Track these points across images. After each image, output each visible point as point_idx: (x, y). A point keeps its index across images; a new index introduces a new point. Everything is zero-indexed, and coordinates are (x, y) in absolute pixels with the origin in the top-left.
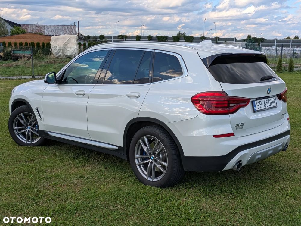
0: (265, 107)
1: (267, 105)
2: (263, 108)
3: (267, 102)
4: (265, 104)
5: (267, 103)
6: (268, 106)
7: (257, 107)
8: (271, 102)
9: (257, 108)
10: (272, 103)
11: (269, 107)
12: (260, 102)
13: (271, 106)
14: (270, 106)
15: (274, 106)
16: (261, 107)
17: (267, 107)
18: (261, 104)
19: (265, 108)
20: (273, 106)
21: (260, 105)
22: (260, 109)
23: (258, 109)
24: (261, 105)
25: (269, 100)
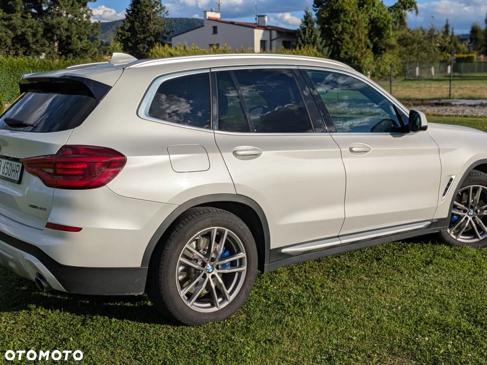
0: (3, 173)
1: (6, 171)
3: (8, 166)
4: (4, 169)
5: (7, 168)
8: (13, 171)
10: (13, 173)
11: (7, 176)
12: (0, 163)
14: (9, 175)
15: (14, 179)
17: (4, 175)
19: (2, 175)
20: (12, 178)
25: (11, 164)
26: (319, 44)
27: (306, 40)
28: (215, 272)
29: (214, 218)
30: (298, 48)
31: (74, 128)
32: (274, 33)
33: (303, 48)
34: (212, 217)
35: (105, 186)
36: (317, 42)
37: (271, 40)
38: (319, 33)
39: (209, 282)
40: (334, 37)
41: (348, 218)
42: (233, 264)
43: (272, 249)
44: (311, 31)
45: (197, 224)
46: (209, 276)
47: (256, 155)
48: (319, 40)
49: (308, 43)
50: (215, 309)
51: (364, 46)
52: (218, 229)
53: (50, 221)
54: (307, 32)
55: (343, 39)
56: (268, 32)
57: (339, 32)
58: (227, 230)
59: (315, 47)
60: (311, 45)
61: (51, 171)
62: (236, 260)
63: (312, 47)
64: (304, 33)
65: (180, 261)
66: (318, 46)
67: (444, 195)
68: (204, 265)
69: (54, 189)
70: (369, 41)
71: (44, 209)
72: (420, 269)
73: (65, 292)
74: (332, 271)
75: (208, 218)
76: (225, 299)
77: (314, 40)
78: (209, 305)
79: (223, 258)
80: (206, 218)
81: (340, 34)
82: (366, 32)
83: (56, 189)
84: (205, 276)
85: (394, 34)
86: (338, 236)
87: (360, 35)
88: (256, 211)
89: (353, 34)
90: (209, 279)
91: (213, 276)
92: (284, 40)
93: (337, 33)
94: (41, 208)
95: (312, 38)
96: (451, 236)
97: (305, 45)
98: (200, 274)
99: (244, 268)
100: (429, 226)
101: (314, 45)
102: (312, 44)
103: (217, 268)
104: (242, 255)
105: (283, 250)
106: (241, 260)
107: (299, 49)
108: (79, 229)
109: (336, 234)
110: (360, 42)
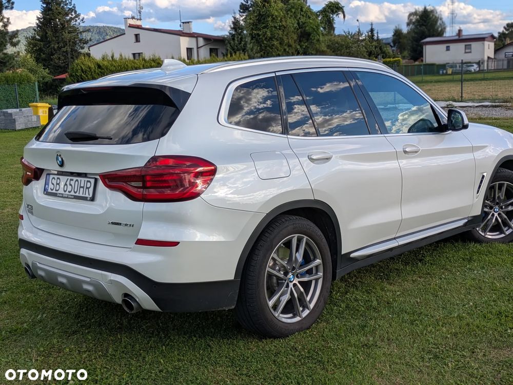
0: (65, 191)
1: (69, 188)
2: (61, 191)
3: (72, 183)
4: (66, 186)
5: (71, 185)
6: (69, 192)
7: (51, 186)
8: (81, 187)
9: (49, 188)
10: (82, 189)
11: (72, 193)
12: (58, 180)
13: (77, 194)
14: (75, 193)
15: (84, 195)
16: (57, 189)
17: (67, 193)
18: (59, 184)
19: (64, 193)
20: (81, 195)
21: (57, 184)
22: (54, 191)
23: (52, 190)
24: (58, 186)
25: (77, 180)
26: (250, 51)
27: (235, 47)
28: (296, 281)
29: (295, 225)
30: (229, 55)
31: (159, 138)
32: (201, 41)
33: (235, 55)
34: (294, 224)
35: (199, 197)
36: (248, 48)
37: (198, 48)
38: (248, 39)
39: (292, 292)
40: (264, 44)
41: (404, 219)
42: (309, 272)
43: (343, 254)
44: (240, 37)
45: (281, 233)
46: (291, 285)
47: (327, 159)
48: (249, 46)
49: (238, 50)
50: (298, 319)
51: (294, 52)
52: (298, 236)
53: (140, 237)
54: (236, 39)
55: (273, 45)
56: (194, 39)
57: (268, 38)
58: (305, 237)
59: (246, 54)
60: (241, 51)
61: (140, 184)
62: (312, 268)
63: (243, 55)
64: (233, 39)
65: (268, 271)
66: (249, 53)
67: (478, 193)
68: (286, 274)
69: (143, 203)
70: (298, 47)
71: (130, 225)
72: (466, 266)
73: (159, 312)
74: (382, 274)
75: (290, 225)
76: (305, 306)
77: (244, 46)
78: (290, 315)
79: (302, 266)
80: (288, 226)
81: (269, 40)
82: (295, 37)
83: (145, 203)
84: (287, 286)
85: (324, 39)
86: (395, 238)
87: (290, 40)
88: (331, 216)
89: (282, 39)
90: (291, 288)
91: (295, 285)
92: (211, 47)
93: (266, 38)
94: (126, 225)
95: (242, 45)
96: (479, 233)
97: (235, 53)
98: (284, 283)
99: (321, 274)
100: (465, 224)
101: (245, 52)
102: (243, 51)
103: (298, 277)
104: (318, 261)
105: (352, 255)
106: (317, 267)
107: (231, 56)
108: (175, 244)
109: (393, 236)
110: (290, 48)
